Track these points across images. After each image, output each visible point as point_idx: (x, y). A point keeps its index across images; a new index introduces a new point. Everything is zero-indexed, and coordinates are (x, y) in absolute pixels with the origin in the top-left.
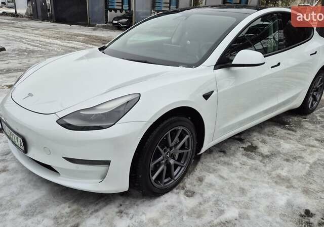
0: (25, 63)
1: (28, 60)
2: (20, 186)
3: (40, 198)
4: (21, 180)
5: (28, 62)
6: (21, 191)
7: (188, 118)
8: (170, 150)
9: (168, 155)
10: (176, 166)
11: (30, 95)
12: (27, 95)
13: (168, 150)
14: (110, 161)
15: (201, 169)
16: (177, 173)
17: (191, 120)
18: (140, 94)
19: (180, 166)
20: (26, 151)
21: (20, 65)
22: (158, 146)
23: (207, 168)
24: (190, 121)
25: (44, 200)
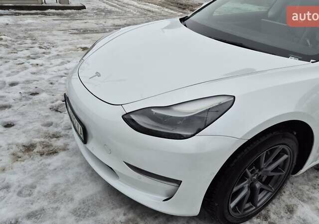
0: (101, 24)
1: (104, 20)
2: (77, 173)
3: (96, 194)
4: (78, 166)
5: (104, 24)
6: (77, 180)
7: (293, 134)
8: (259, 171)
9: (255, 177)
10: (261, 190)
11: (98, 74)
12: (95, 74)
13: (257, 171)
14: (181, 181)
15: (290, 194)
16: (261, 198)
17: (297, 136)
18: (234, 97)
19: (267, 190)
20: (85, 141)
21: (96, 26)
22: (247, 170)
23: (299, 193)
24: (294, 137)
25: (99, 198)
